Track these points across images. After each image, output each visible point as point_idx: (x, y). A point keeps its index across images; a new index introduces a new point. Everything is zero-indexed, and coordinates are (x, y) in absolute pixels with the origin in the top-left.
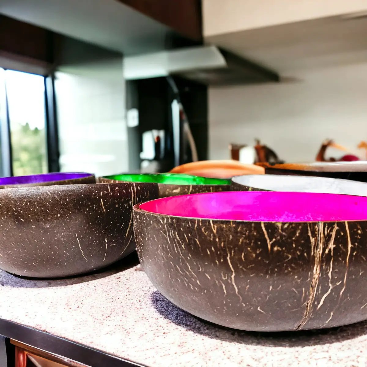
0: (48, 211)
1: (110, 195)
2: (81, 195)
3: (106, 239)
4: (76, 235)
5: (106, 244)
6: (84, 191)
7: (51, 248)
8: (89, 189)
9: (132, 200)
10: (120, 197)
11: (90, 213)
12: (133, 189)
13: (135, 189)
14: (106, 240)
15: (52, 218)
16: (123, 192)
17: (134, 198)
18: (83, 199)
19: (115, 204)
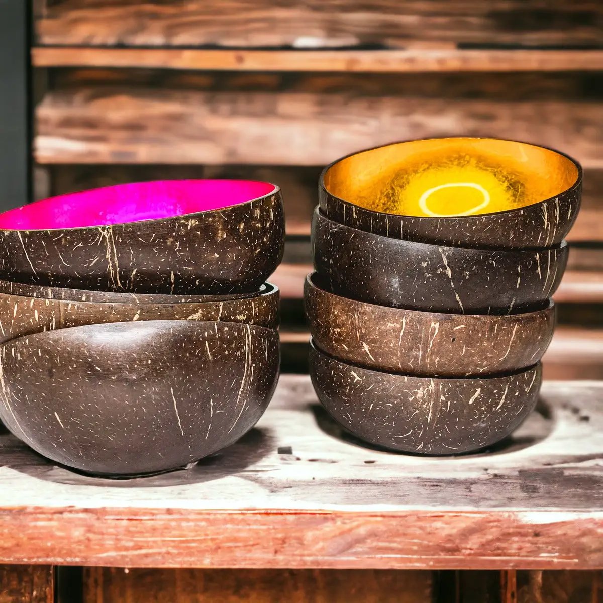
0: (135, 355)
1: (217, 336)
2: (179, 335)
3: (211, 400)
4: (172, 392)
5: (211, 410)
6: (183, 329)
7: (136, 410)
8: (190, 327)
9: (246, 348)
10: (230, 342)
11: (191, 359)
12: (247, 332)
13: (249, 333)
14: (211, 403)
15: (139, 365)
16: (234, 334)
17: (248, 345)
18: (182, 341)
19: (224, 350)
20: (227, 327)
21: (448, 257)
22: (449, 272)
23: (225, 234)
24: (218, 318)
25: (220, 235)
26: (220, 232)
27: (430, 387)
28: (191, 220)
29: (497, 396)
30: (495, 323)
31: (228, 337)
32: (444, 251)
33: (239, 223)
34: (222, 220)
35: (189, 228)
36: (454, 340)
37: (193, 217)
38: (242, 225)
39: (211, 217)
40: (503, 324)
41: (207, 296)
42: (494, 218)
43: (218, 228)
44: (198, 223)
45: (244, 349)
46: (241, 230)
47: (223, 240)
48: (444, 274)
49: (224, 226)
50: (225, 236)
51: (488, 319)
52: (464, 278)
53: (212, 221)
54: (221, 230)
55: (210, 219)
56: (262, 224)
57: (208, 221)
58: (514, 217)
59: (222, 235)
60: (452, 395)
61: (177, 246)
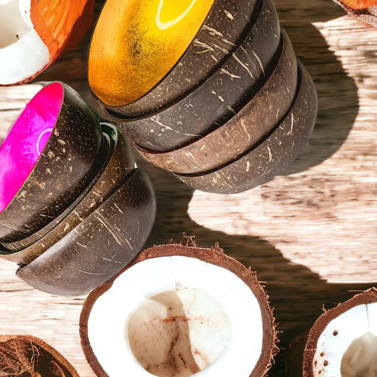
20: (83, 225)
21: (160, 121)
22: (168, 128)
23: (44, 183)
24: (79, 218)
25: (41, 186)
26: (40, 185)
27: (217, 176)
28: (21, 193)
29: (263, 157)
30: (224, 131)
31: (87, 229)
32: (155, 119)
33: (45, 171)
34: (35, 179)
35: (25, 197)
36: (206, 155)
37: (21, 192)
38: (48, 170)
39: (28, 184)
40: (230, 128)
41: (66, 210)
42: (165, 83)
43: (37, 185)
44: (25, 192)
45: (102, 225)
46: (50, 173)
47: (45, 186)
48: (167, 130)
49: (39, 181)
50: (44, 184)
51: (218, 132)
52: (180, 125)
53: (31, 185)
54: (39, 183)
55: (29, 185)
56: (59, 156)
57: (29, 186)
58: (178, 72)
59: (42, 186)
60: (232, 174)
61: (28, 207)
